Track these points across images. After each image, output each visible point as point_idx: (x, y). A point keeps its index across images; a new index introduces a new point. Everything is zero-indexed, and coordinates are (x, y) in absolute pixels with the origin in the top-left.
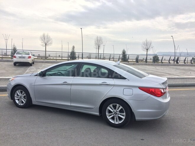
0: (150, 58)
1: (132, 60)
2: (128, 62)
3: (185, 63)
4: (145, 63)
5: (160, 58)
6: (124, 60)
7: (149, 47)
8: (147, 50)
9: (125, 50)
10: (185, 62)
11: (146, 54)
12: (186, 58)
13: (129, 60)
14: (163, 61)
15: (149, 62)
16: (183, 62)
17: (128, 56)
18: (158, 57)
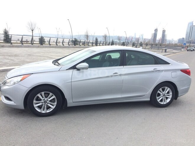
0: (37, 40)
1: (15, 42)
2: (12, 43)
3: (69, 45)
4: (31, 45)
5: (46, 39)
6: (7, 41)
7: (34, 28)
8: (32, 30)
9: (7, 29)
11: (32, 35)
12: (69, 40)
13: (12, 42)
14: (50, 43)
15: (36, 44)
17: (10, 36)
18: (44, 38)
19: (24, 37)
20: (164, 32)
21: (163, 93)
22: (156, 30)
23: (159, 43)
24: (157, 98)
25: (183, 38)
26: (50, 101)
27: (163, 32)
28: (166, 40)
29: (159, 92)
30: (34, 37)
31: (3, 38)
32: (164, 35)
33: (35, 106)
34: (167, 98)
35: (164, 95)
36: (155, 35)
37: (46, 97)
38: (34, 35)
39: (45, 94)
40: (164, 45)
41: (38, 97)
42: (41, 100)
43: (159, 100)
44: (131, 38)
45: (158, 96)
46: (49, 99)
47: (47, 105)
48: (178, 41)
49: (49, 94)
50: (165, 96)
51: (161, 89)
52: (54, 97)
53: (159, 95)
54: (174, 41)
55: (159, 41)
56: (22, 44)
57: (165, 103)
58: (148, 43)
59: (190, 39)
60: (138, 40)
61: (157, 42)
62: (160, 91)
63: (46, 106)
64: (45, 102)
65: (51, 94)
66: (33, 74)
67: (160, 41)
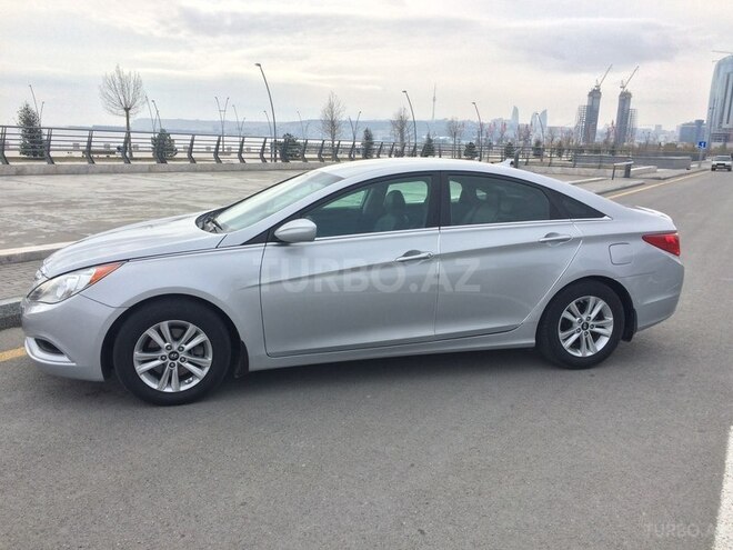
0: (143, 144)
1: (65, 154)
2: (52, 160)
3: (264, 160)
4: (122, 163)
5: (180, 142)
6: (35, 154)
7: (135, 100)
8: (127, 110)
9: (33, 107)
10: (265, 156)
11: (124, 124)
12: (265, 142)
13: (52, 154)
14: (194, 155)
15: (140, 159)
16: (258, 156)
17: (45, 132)
18: (172, 137)
19: (95, 134)
20: (625, 98)
21: (581, 320)
22: (595, 94)
23: (606, 142)
24: (561, 335)
25: (700, 123)
26: (190, 352)
27: (620, 100)
28: (633, 131)
29: (566, 314)
30: (132, 135)
31: (18, 142)
32: (624, 113)
33: (141, 369)
34: (596, 336)
35: (585, 326)
36: (591, 113)
37: (176, 339)
38: (132, 128)
39: (171, 327)
40: (627, 150)
41: (149, 339)
42: (158, 349)
43: (567, 345)
44: (499, 126)
45: (563, 330)
46: (186, 344)
47: (180, 366)
48: (678, 135)
49: (185, 329)
50: (591, 328)
51: (573, 305)
52: (202, 338)
53: (567, 325)
54: (664, 132)
55: (608, 133)
56: (92, 161)
57: (589, 354)
58: (564, 145)
59: (725, 126)
60: (525, 133)
61: (599, 139)
62: (569, 311)
63: (175, 370)
64: (174, 355)
65: (192, 328)
66: (128, 260)
67: (612, 136)
